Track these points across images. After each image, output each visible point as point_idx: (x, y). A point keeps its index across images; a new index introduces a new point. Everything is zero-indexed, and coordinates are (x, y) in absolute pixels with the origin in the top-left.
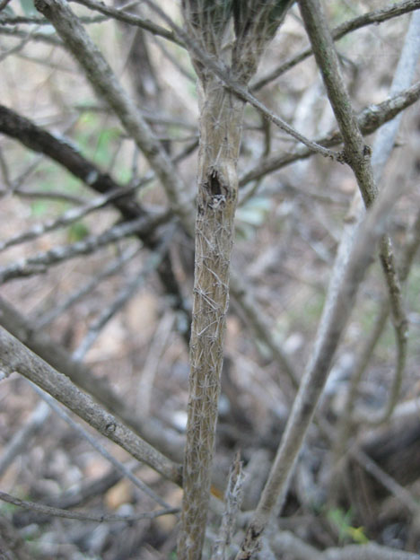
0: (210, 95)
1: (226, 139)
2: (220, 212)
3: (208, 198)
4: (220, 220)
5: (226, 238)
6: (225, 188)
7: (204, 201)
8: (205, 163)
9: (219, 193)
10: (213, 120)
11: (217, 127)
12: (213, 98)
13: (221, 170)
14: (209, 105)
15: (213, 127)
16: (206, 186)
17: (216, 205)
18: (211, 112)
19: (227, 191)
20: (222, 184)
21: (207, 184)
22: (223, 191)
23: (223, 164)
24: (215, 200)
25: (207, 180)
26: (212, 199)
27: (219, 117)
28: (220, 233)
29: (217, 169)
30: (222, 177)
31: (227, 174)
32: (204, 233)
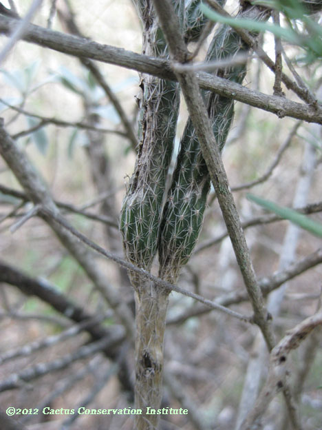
0: (143, 303)
1: (154, 331)
2: (151, 380)
3: (143, 370)
4: (151, 385)
5: (155, 396)
6: (155, 364)
7: (140, 372)
8: (140, 348)
9: (150, 366)
10: (145, 320)
11: (148, 324)
12: (145, 305)
13: (151, 352)
14: (143, 310)
15: (145, 325)
16: (142, 363)
17: (148, 375)
18: (144, 314)
19: (155, 366)
20: (152, 362)
21: (142, 361)
22: (153, 366)
23: (152, 349)
24: (148, 371)
25: (141, 358)
26: (145, 371)
27: (150, 317)
28: (151, 393)
29: (148, 351)
30: (152, 357)
31: (155, 355)
32: (141, 393)
